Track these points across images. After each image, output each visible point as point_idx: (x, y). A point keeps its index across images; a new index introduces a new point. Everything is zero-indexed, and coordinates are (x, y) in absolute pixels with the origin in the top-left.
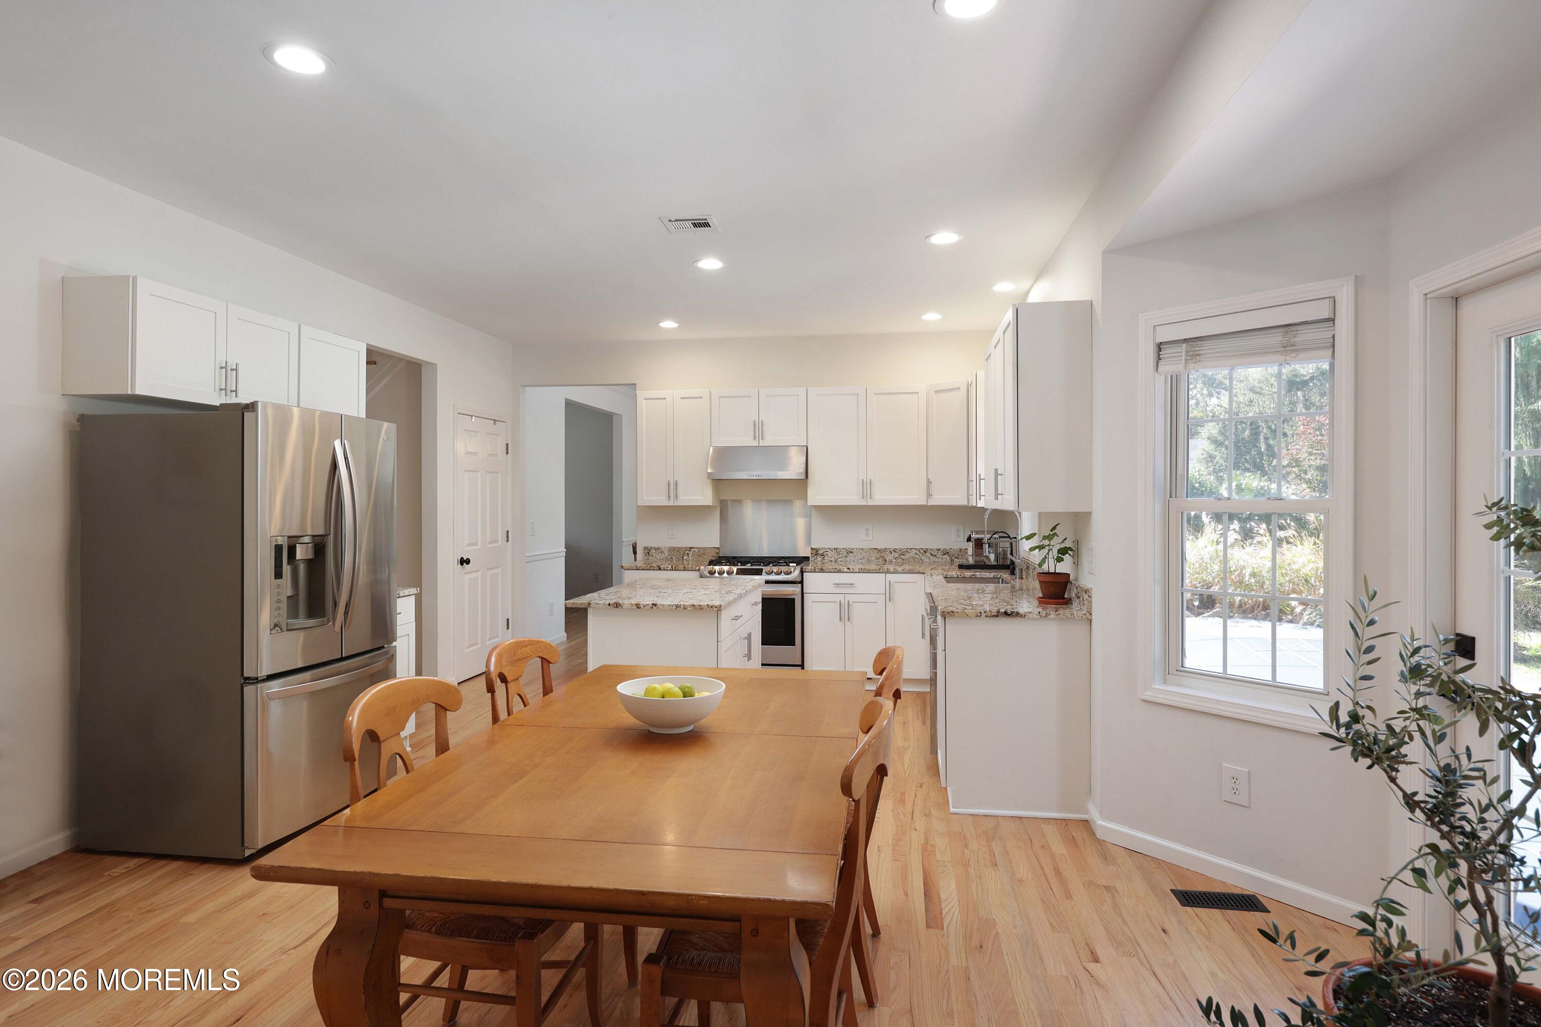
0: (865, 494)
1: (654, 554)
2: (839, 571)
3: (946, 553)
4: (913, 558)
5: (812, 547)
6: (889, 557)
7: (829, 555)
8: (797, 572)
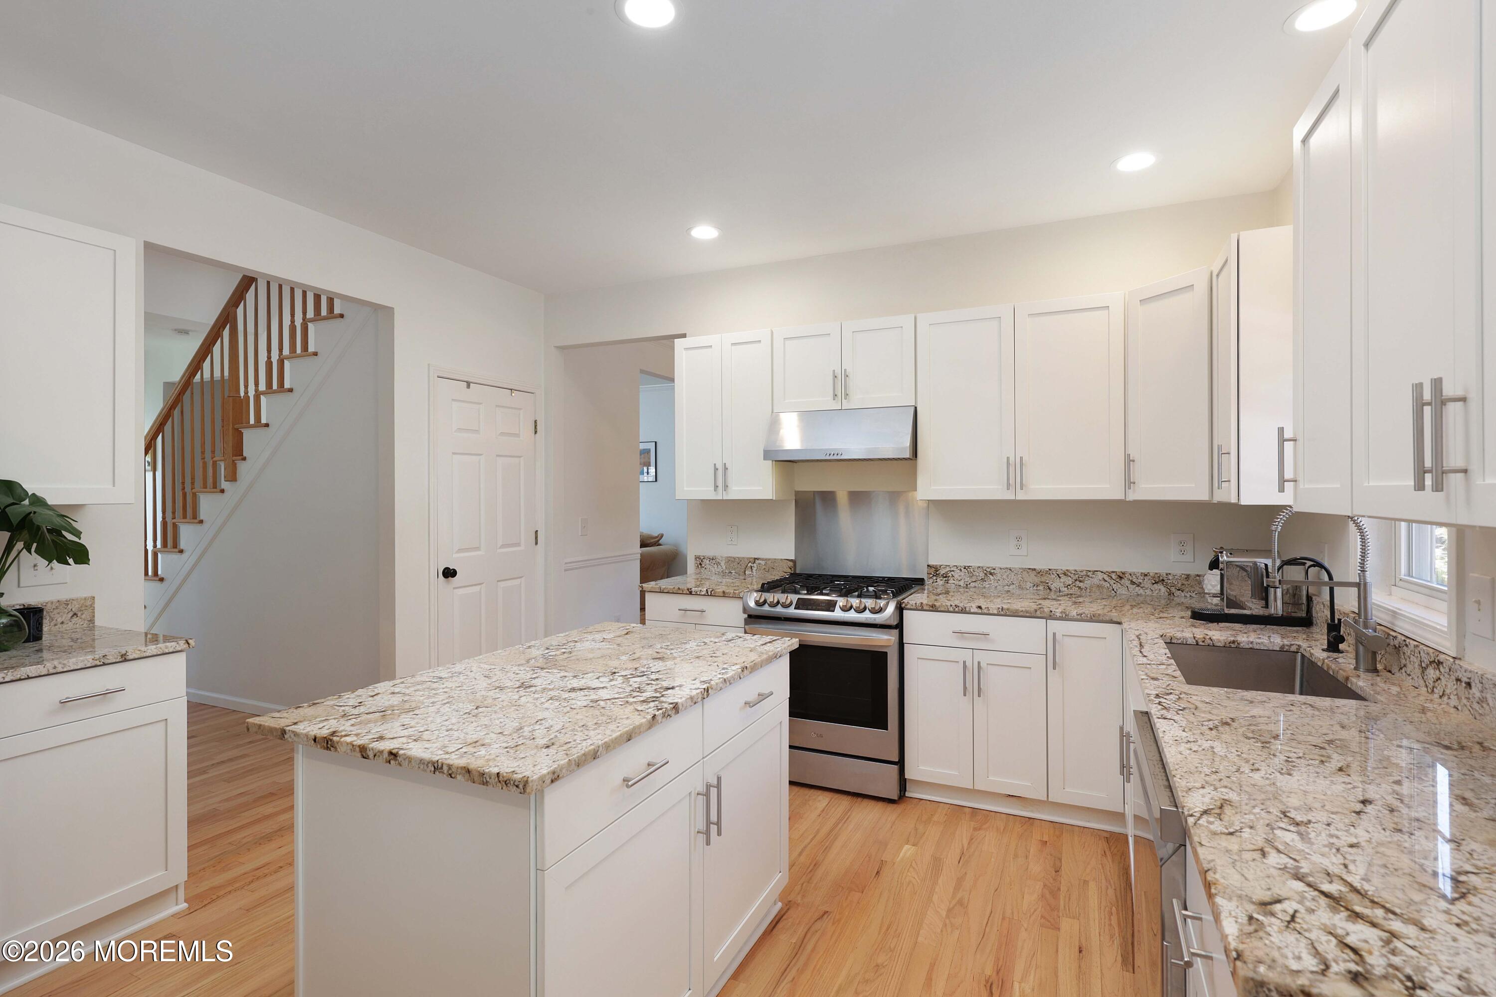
0: (1012, 481)
1: (708, 566)
2: (963, 611)
3: (1159, 580)
4: (1098, 586)
5: (931, 563)
6: (1056, 584)
7: (956, 576)
8: (891, 608)
